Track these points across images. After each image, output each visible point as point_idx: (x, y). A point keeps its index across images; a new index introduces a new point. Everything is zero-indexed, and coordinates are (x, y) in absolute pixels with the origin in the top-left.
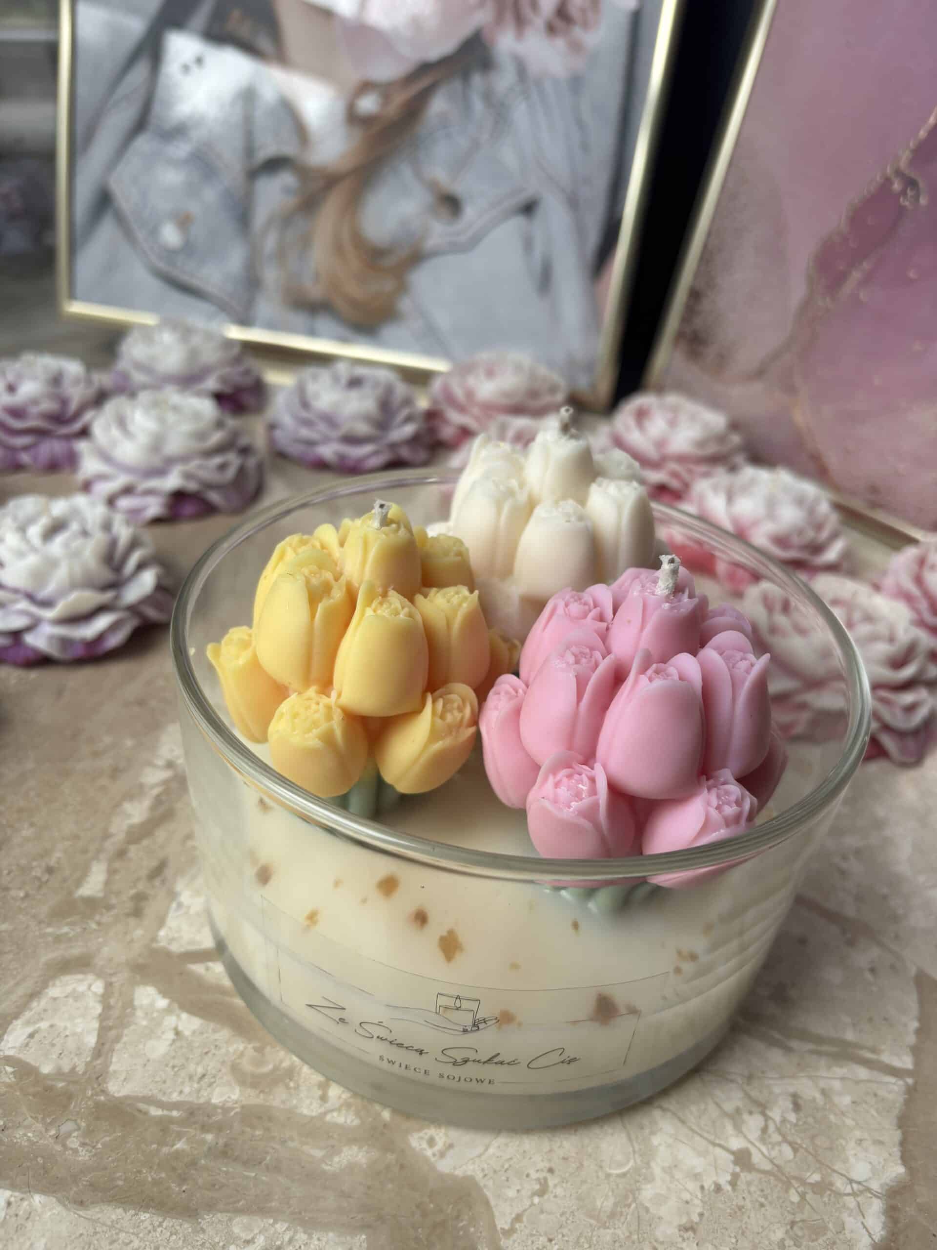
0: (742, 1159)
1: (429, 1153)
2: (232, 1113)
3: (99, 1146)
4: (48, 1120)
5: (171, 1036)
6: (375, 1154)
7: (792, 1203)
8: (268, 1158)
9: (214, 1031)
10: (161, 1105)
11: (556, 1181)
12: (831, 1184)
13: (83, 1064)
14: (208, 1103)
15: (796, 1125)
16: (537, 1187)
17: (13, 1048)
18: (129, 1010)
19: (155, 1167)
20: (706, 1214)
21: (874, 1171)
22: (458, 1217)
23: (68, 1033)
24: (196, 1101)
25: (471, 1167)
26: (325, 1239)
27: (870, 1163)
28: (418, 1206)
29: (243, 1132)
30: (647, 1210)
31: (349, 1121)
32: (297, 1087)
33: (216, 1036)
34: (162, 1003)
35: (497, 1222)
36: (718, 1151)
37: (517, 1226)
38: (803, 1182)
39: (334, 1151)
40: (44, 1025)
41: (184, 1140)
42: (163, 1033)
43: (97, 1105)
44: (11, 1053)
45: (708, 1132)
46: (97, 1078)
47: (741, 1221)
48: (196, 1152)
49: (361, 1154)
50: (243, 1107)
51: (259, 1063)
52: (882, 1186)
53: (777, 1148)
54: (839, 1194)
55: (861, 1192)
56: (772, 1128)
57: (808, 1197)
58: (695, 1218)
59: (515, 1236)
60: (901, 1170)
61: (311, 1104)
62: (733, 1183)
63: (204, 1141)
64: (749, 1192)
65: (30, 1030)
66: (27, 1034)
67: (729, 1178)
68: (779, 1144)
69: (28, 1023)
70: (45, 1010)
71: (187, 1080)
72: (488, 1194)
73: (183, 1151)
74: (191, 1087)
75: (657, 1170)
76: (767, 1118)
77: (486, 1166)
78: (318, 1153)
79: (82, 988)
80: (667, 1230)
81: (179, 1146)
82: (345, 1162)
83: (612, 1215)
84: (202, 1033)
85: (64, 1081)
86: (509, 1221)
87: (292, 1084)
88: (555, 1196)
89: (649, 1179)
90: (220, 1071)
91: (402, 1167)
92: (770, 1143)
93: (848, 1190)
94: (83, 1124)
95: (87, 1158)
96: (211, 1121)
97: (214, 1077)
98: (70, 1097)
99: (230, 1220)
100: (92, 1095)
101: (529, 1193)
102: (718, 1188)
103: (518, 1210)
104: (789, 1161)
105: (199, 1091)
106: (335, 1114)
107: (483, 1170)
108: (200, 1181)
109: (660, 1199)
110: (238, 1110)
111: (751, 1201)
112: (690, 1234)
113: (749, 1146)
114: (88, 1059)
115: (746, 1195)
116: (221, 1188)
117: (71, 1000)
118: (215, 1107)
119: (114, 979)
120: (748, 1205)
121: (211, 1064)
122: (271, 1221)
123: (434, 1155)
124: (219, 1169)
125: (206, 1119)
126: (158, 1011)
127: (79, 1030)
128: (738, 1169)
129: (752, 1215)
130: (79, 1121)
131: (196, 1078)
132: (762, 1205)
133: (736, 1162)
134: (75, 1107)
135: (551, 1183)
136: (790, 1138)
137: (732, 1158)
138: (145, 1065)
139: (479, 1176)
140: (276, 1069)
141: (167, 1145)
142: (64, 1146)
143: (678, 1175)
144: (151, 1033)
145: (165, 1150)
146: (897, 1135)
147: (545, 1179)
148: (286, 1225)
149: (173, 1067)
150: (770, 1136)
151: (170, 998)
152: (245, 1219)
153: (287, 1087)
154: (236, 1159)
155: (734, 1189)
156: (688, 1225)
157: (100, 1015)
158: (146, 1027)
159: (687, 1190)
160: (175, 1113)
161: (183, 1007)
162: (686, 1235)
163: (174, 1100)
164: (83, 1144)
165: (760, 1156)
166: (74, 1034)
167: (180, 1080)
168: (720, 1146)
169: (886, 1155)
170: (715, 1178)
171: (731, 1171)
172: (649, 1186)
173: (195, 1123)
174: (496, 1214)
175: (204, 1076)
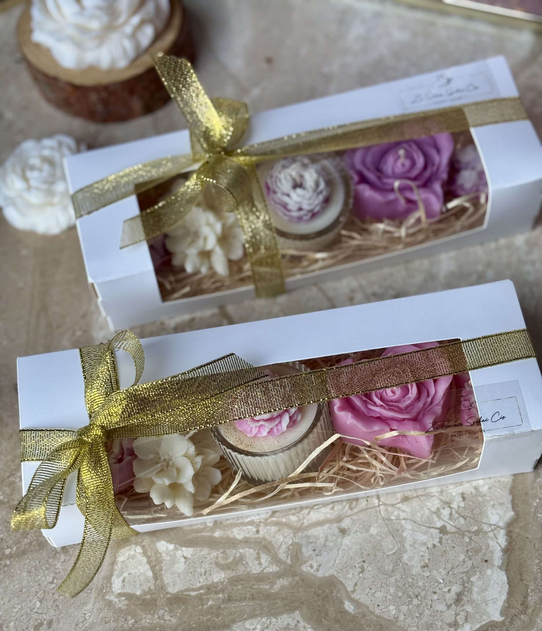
0: (443, 530)
1: (312, 571)
2: (225, 583)
3: (178, 615)
4: (152, 612)
5: (183, 560)
6: (290, 579)
7: (466, 542)
8: (248, 595)
9: (201, 551)
10: (194, 590)
11: (367, 565)
12: (482, 529)
13: (153, 585)
14: (213, 582)
15: (465, 507)
16: (360, 570)
17: (119, 589)
18: (159, 555)
19: (205, 615)
20: (431, 558)
21: (500, 518)
22: (332, 593)
23: (138, 574)
24: (208, 584)
25: (331, 571)
26: (283, 618)
27: (499, 514)
28: (315, 593)
29: (233, 589)
30: (407, 564)
31: (274, 570)
32: (247, 563)
33: (202, 553)
34: (171, 547)
35: (348, 589)
36: (432, 530)
37: (356, 588)
38: (470, 532)
39: (273, 584)
40: (126, 575)
41: (211, 600)
42: (179, 560)
43: (168, 599)
44: (119, 591)
45: (427, 523)
46: (162, 588)
47: (446, 557)
48: (218, 603)
49: (285, 581)
50: (228, 579)
51: (226, 559)
52: (504, 523)
53: (457, 520)
54: (486, 533)
55: (495, 529)
56: (454, 512)
57: (473, 538)
58: (427, 561)
59: (356, 592)
60: (512, 513)
61: (256, 568)
62: (440, 542)
63: (219, 598)
64: (448, 544)
65: (121, 579)
66: (121, 582)
67: (438, 540)
68: (458, 518)
69: (118, 576)
70: (122, 568)
71: (200, 576)
72: (341, 579)
73: (213, 605)
74: (203, 578)
75: (407, 547)
76: (451, 508)
77: (337, 569)
78: (267, 587)
79: (132, 553)
80: (416, 570)
81: (210, 603)
82: (279, 586)
83: (393, 571)
84: (196, 554)
85: (148, 594)
86: (352, 587)
87: (244, 563)
88: (368, 571)
89: (405, 551)
90: (211, 567)
91: (303, 580)
92: (454, 519)
93: (490, 529)
94: (167, 609)
95: (176, 621)
96: (218, 589)
97: (210, 571)
98: (155, 600)
99: (244, 624)
100: (164, 596)
101: (357, 574)
102: (434, 546)
103: (355, 581)
104: (463, 525)
105: (207, 579)
106: (268, 569)
107: (336, 571)
108: (225, 614)
109: (411, 558)
110: (227, 581)
111: (449, 547)
112: (426, 568)
113: (446, 524)
114: (154, 582)
115: (447, 545)
116: (235, 613)
117: (131, 560)
118: (217, 583)
119: (144, 544)
120: (448, 548)
121: (206, 566)
122: (260, 618)
123: (314, 571)
124: (231, 606)
125: (215, 589)
126: (171, 551)
127: (142, 571)
128: (441, 535)
129: (450, 553)
130: (164, 608)
131: (203, 574)
132: (454, 547)
133: (440, 533)
134: (160, 603)
135: (365, 567)
136: (462, 514)
137: (438, 531)
138: (179, 576)
139: (335, 573)
140: (235, 558)
141: (205, 605)
142: (164, 620)
143: (417, 546)
144: (174, 561)
145: (205, 607)
146: (510, 498)
147: (363, 566)
148: (266, 618)
149: (191, 573)
150: (453, 516)
151: (173, 543)
152: (250, 621)
153: (243, 565)
154: (235, 600)
155: (441, 544)
156: (424, 565)
157: (147, 562)
158: (170, 560)
159: (421, 551)
160: (202, 591)
161: (181, 545)
162: (424, 570)
163: (199, 586)
164: (171, 617)
165: (450, 526)
166: (141, 574)
167: (197, 577)
168: (433, 528)
169: (505, 509)
170: (432, 542)
171: (439, 537)
172: (405, 554)
173: (212, 592)
174: (347, 586)
175: (206, 572)
